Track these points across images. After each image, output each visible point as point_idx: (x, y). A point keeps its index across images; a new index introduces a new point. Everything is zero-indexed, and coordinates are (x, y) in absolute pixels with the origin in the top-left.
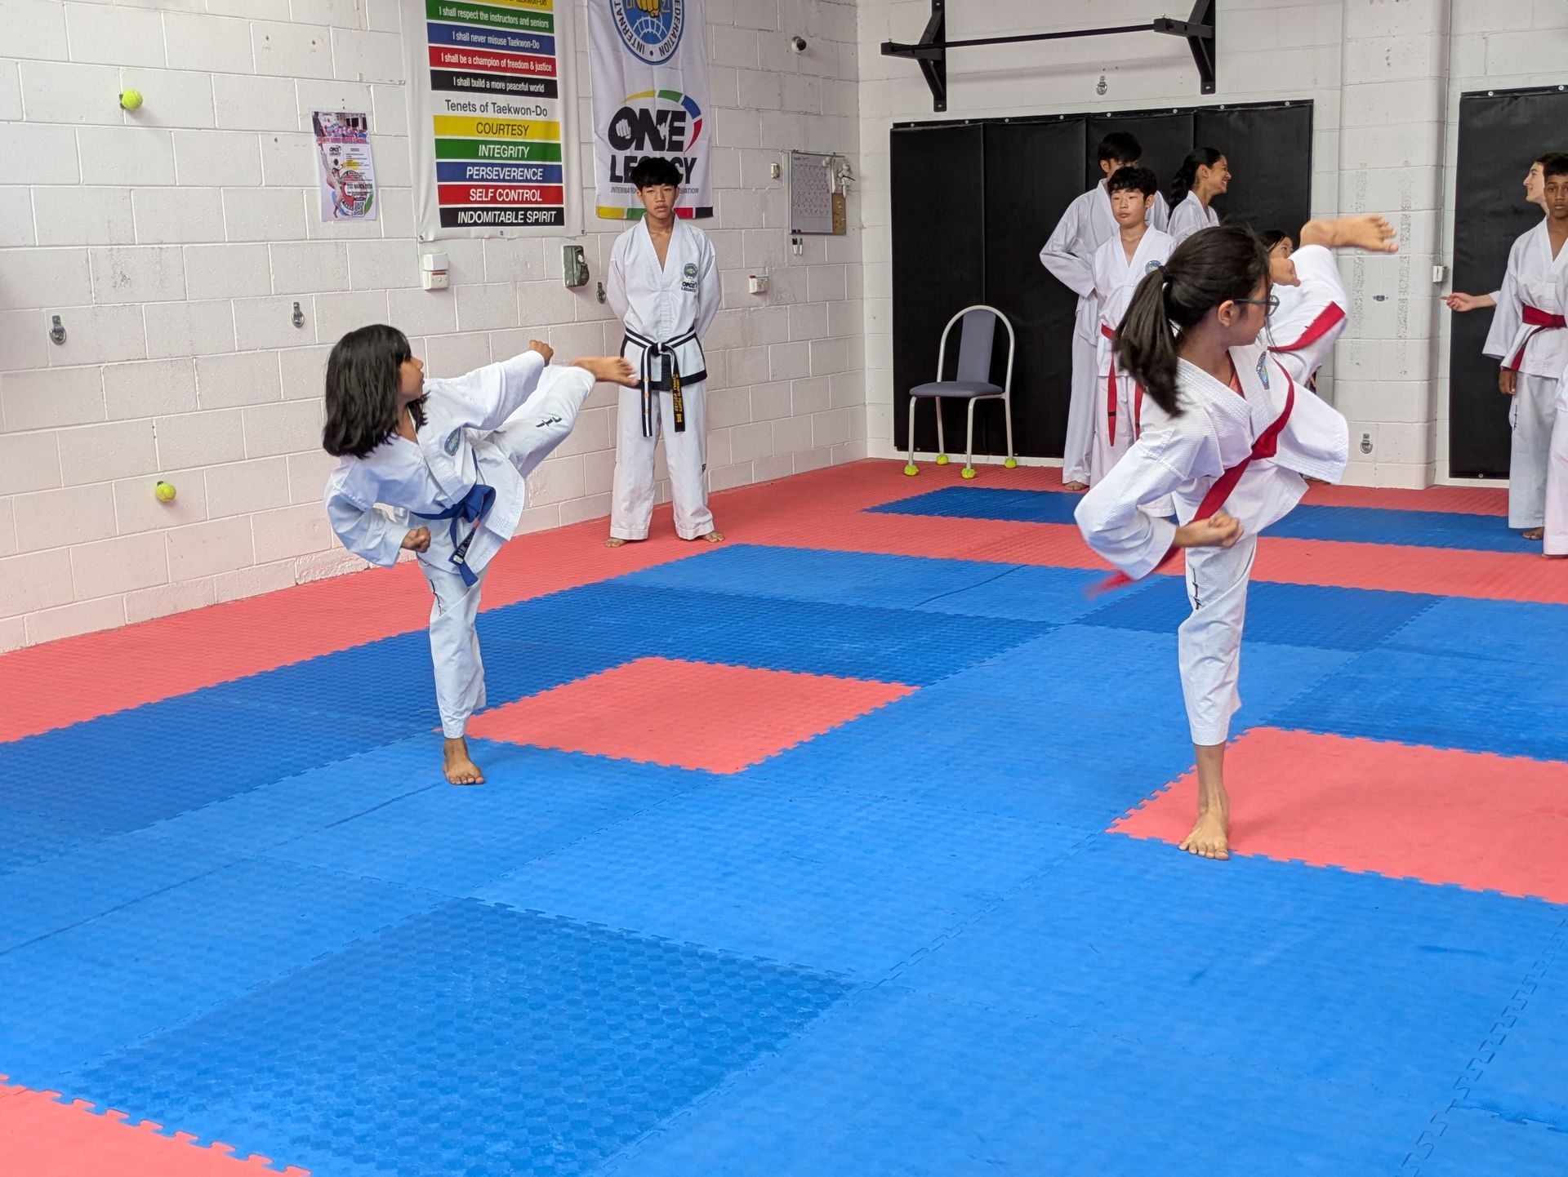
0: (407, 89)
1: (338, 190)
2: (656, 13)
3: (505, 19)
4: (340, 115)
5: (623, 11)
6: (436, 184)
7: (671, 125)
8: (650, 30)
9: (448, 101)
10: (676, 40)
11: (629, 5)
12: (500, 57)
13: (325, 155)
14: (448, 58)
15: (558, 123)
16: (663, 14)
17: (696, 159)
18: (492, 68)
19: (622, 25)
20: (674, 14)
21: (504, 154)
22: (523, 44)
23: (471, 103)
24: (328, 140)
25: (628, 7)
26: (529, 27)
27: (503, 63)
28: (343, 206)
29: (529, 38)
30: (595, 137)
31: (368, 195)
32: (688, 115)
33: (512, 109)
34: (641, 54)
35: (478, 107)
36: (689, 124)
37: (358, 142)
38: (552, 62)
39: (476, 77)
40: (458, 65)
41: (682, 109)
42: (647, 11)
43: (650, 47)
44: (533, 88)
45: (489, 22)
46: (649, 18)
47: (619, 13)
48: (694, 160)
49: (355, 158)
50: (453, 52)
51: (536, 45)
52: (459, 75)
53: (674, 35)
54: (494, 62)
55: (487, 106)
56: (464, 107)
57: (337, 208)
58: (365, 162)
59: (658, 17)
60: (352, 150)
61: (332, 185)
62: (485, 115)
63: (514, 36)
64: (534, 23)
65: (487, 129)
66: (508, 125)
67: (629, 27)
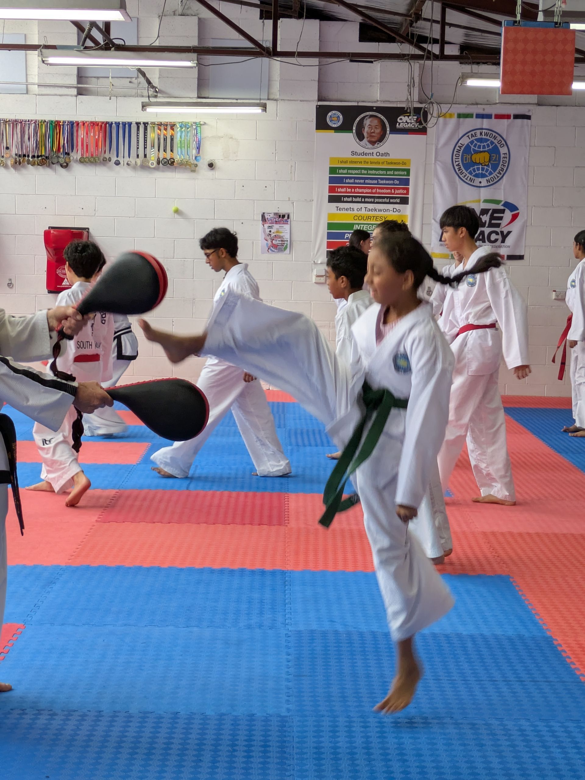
0: (314, 203)
1: (269, 242)
2: (487, 164)
3: (377, 172)
4: (276, 214)
5: (461, 164)
6: (325, 240)
7: (492, 216)
8: (480, 172)
9: (337, 207)
10: (501, 176)
11: (466, 161)
12: (372, 188)
13: (265, 229)
14: (339, 190)
15: (407, 215)
16: (491, 163)
17: (511, 232)
18: (366, 193)
19: (459, 170)
20: (501, 163)
21: (370, 228)
22: (387, 182)
23: (352, 208)
24: (268, 223)
25: (465, 162)
26: (394, 175)
27: (374, 191)
28: (272, 248)
29: (393, 179)
30: (433, 221)
31: (285, 244)
32: (507, 212)
33: (377, 210)
34: (472, 183)
35: (355, 210)
36: (508, 215)
37: (284, 224)
38: (407, 190)
39: (356, 197)
40: (346, 192)
41: (502, 208)
42: (480, 163)
43: (480, 180)
44: (391, 201)
45: (367, 174)
46: (481, 166)
47: (458, 165)
48: (509, 233)
49: (281, 230)
50: (342, 187)
51: (398, 182)
52: (345, 196)
53: (499, 173)
54: (370, 191)
55: (361, 208)
56: (347, 209)
57: (269, 249)
58: (286, 231)
59: (488, 166)
60: (280, 227)
61: (266, 240)
62: (360, 212)
63: (382, 179)
64: (396, 173)
65: (360, 218)
66: (374, 217)
67: (464, 171)
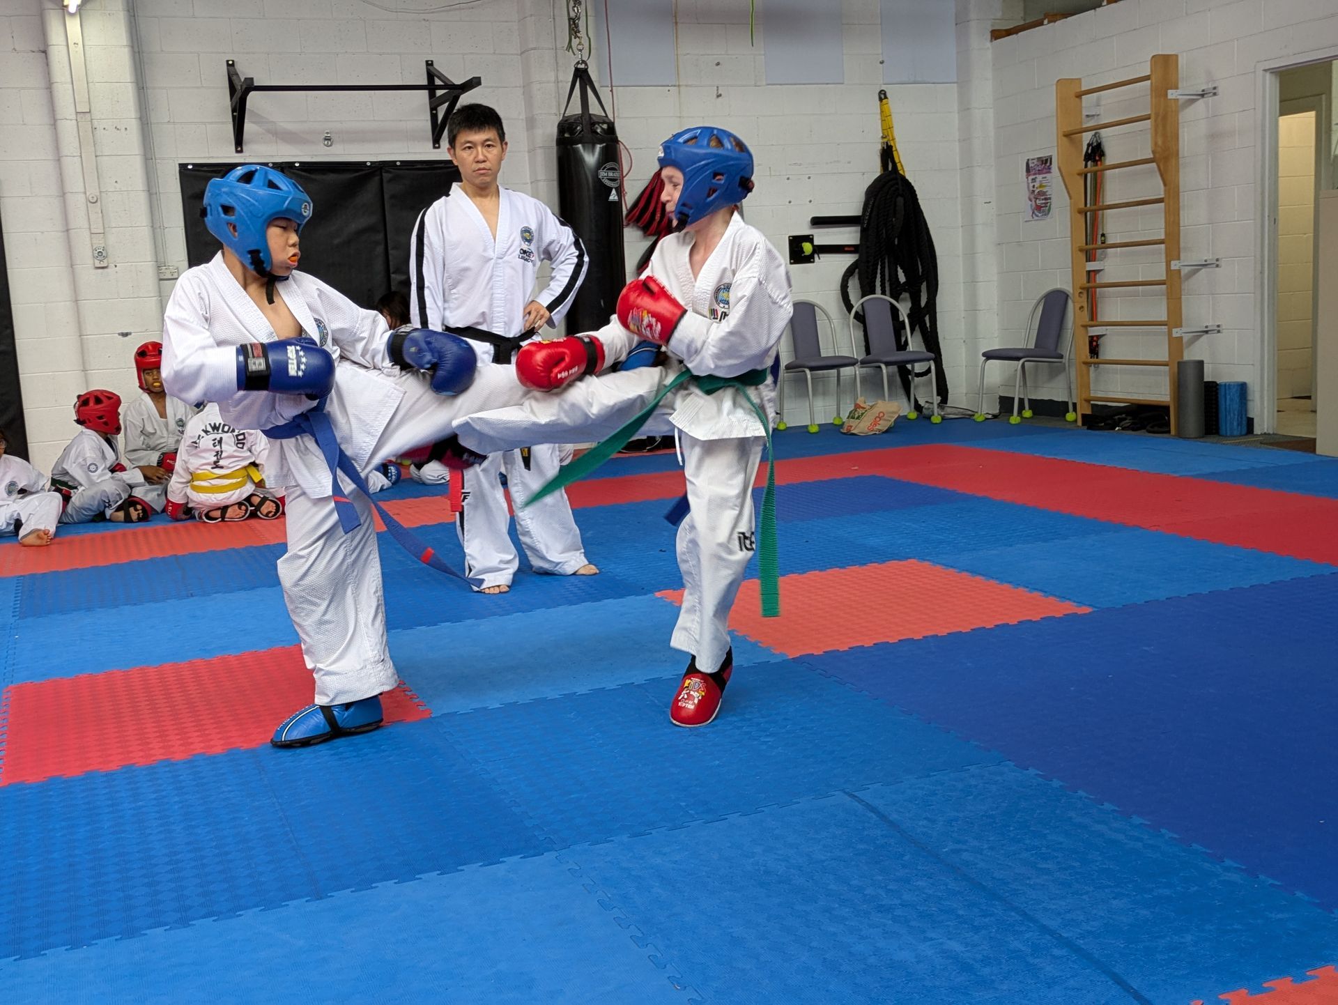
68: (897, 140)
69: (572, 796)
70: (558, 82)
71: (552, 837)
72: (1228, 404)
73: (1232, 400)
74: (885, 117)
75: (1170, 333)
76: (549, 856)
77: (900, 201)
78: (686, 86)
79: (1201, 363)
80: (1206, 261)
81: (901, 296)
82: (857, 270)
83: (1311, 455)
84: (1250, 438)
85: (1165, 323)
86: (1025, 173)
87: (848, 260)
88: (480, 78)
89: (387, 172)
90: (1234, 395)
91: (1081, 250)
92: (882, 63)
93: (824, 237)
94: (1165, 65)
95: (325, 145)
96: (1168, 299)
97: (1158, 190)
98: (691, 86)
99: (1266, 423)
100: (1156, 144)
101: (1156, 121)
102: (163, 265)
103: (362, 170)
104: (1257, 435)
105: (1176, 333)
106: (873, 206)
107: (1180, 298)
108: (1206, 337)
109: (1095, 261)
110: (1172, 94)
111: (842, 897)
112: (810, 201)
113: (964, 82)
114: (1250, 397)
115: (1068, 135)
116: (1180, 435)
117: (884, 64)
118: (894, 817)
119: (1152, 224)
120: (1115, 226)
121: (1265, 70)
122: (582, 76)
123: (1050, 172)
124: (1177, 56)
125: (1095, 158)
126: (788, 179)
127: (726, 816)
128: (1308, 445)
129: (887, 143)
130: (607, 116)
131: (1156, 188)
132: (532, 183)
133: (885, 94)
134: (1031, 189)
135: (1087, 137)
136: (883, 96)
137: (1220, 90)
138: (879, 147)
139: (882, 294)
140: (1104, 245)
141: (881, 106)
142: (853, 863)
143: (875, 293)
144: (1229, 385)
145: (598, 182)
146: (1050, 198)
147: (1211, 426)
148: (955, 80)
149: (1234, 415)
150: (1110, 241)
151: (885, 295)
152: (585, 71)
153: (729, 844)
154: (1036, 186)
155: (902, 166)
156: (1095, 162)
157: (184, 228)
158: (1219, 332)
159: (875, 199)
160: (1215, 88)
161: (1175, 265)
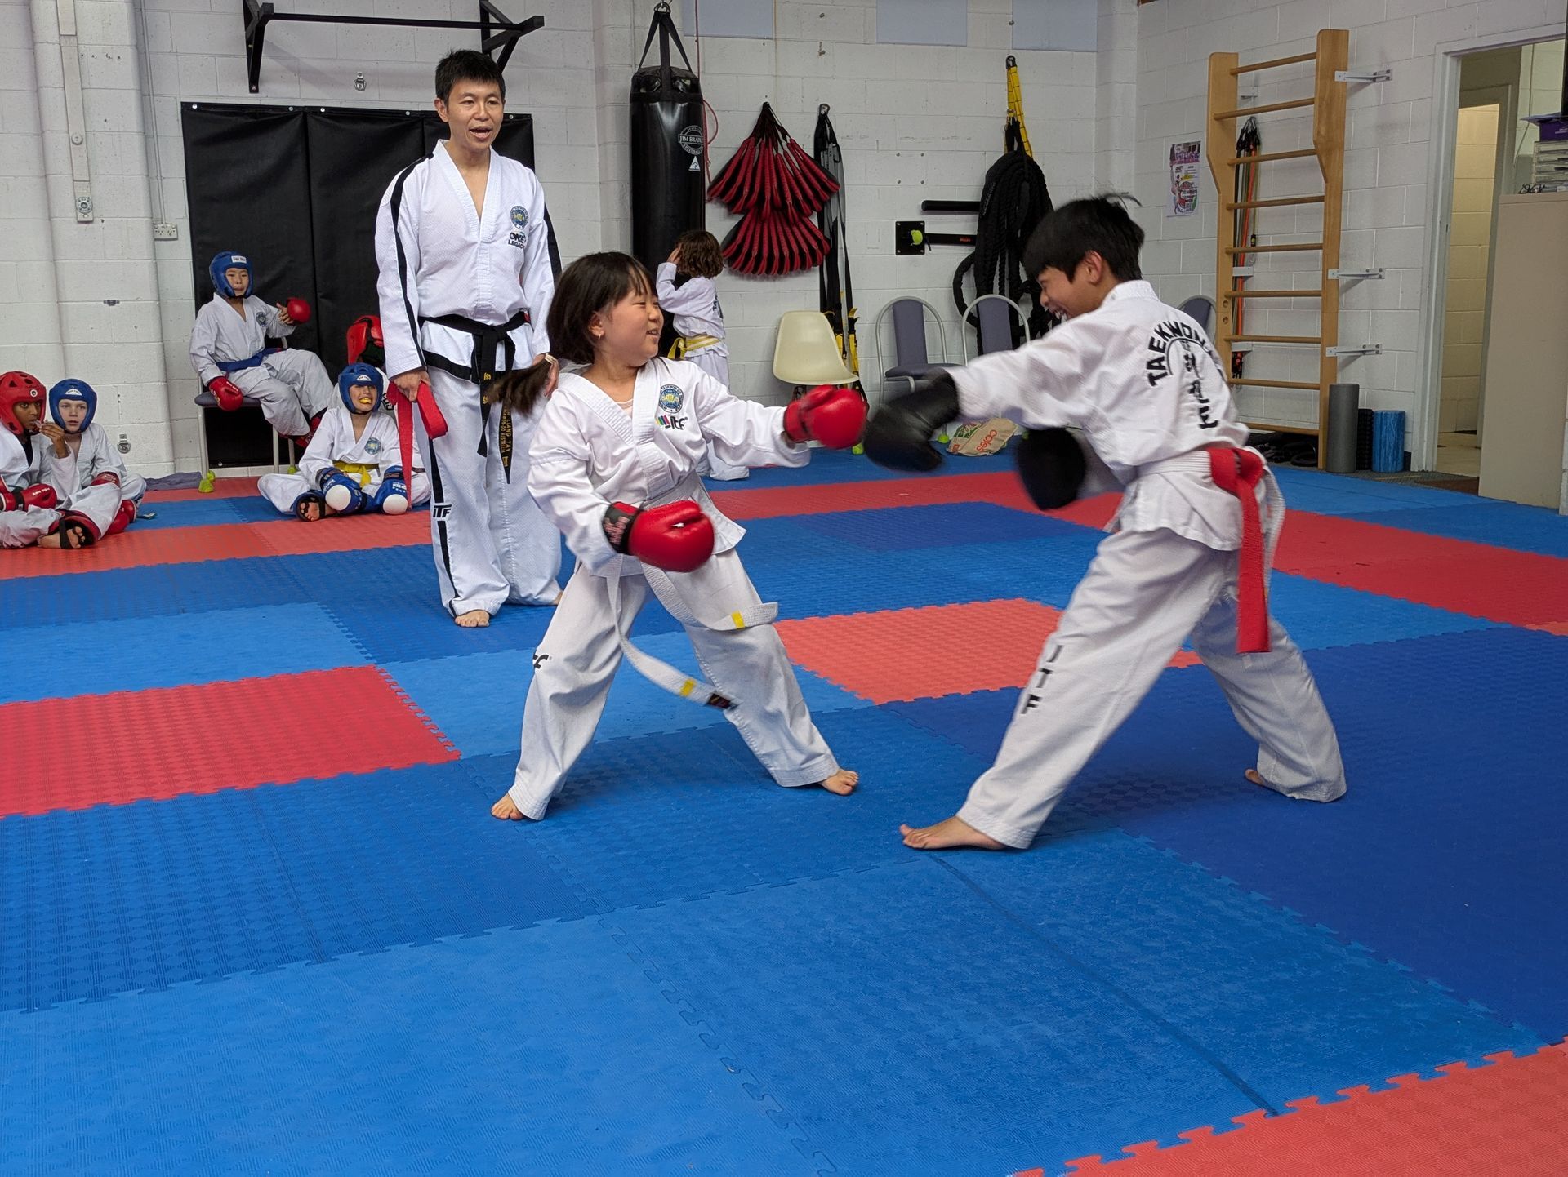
68: (1025, 114)
69: (620, 853)
70: (634, 27)
71: (595, 898)
72: (1383, 435)
73: (1387, 431)
74: (1012, 88)
75: (1323, 353)
76: (591, 920)
77: (1026, 186)
78: (785, 39)
79: (1356, 388)
80: (1367, 271)
81: (1022, 298)
82: (972, 266)
83: (1473, 496)
84: (1405, 476)
85: (1318, 340)
86: (1169, 161)
87: (962, 253)
88: (543, 17)
89: (430, 124)
90: (1391, 425)
91: (1228, 253)
92: (1012, 24)
93: (937, 224)
94: (1334, 43)
95: (357, 88)
96: (1323, 312)
97: (1318, 186)
98: (789, 40)
99: (1424, 459)
100: (1319, 132)
101: (1320, 106)
102: (160, 222)
103: (401, 121)
104: (1414, 472)
105: (1330, 352)
106: (994, 191)
107: (1337, 312)
108: (1363, 357)
109: (1243, 266)
110: (1340, 76)
111: (922, 974)
112: (923, 182)
113: (1104, 53)
114: (1408, 429)
115: (1220, 119)
116: (1328, 469)
117: (1014, 26)
118: (986, 885)
119: (1309, 226)
120: (1268, 227)
121: (1446, 54)
122: (662, 21)
123: (1197, 161)
124: (1347, 32)
125: (1249, 146)
126: (898, 155)
127: (794, 880)
128: (1470, 485)
129: (1013, 118)
130: (690, 70)
131: (1316, 184)
132: (599, 145)
133: (1014, 61)
134: (1176, 179)
135: (1241, 122)
136: (1011, 63)
137: (1394, 75)
138: (1005, 123)
139: (1000, 294)
140: (1254, 248)
141: (1009, 74)
142: (937, 936)
143: (992, 293)
144: (1386, 414)
145: (678, 147)
146: (1196, 191)
147: (1363, 460)
148: (1095, 49)
149: (1390, 447)
150: (1261, 244)
151: (1004, 295)
152: (667, 15)
153: (797, 912)
154: (1181, 177)
155: (1029, 146)
156: (1249, 151)
157: (185, 179)
158: (1378, 353)
159: (997, 183)
160: (1388, 72)
161: (1332, 274)
